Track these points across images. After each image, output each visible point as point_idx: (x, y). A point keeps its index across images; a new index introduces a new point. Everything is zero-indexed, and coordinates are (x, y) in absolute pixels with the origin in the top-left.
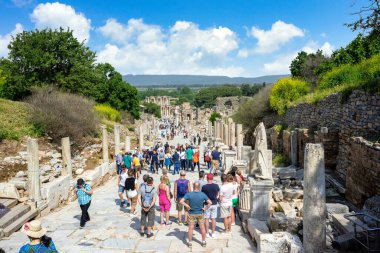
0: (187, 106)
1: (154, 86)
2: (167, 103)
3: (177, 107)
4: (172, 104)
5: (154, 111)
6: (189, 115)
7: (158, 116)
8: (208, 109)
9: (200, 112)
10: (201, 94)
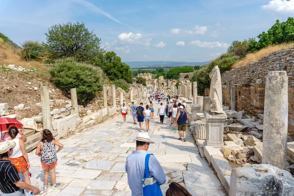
0: (161, 78)
1: (142, 68)
2: (150, 77)
3: (156, 80)
4: (153, 78)
5: (142, 82)
6: (163, 84)
7: (145, 85)
8: (174, 80)
9: (170, 82)
10: (170, 71)
